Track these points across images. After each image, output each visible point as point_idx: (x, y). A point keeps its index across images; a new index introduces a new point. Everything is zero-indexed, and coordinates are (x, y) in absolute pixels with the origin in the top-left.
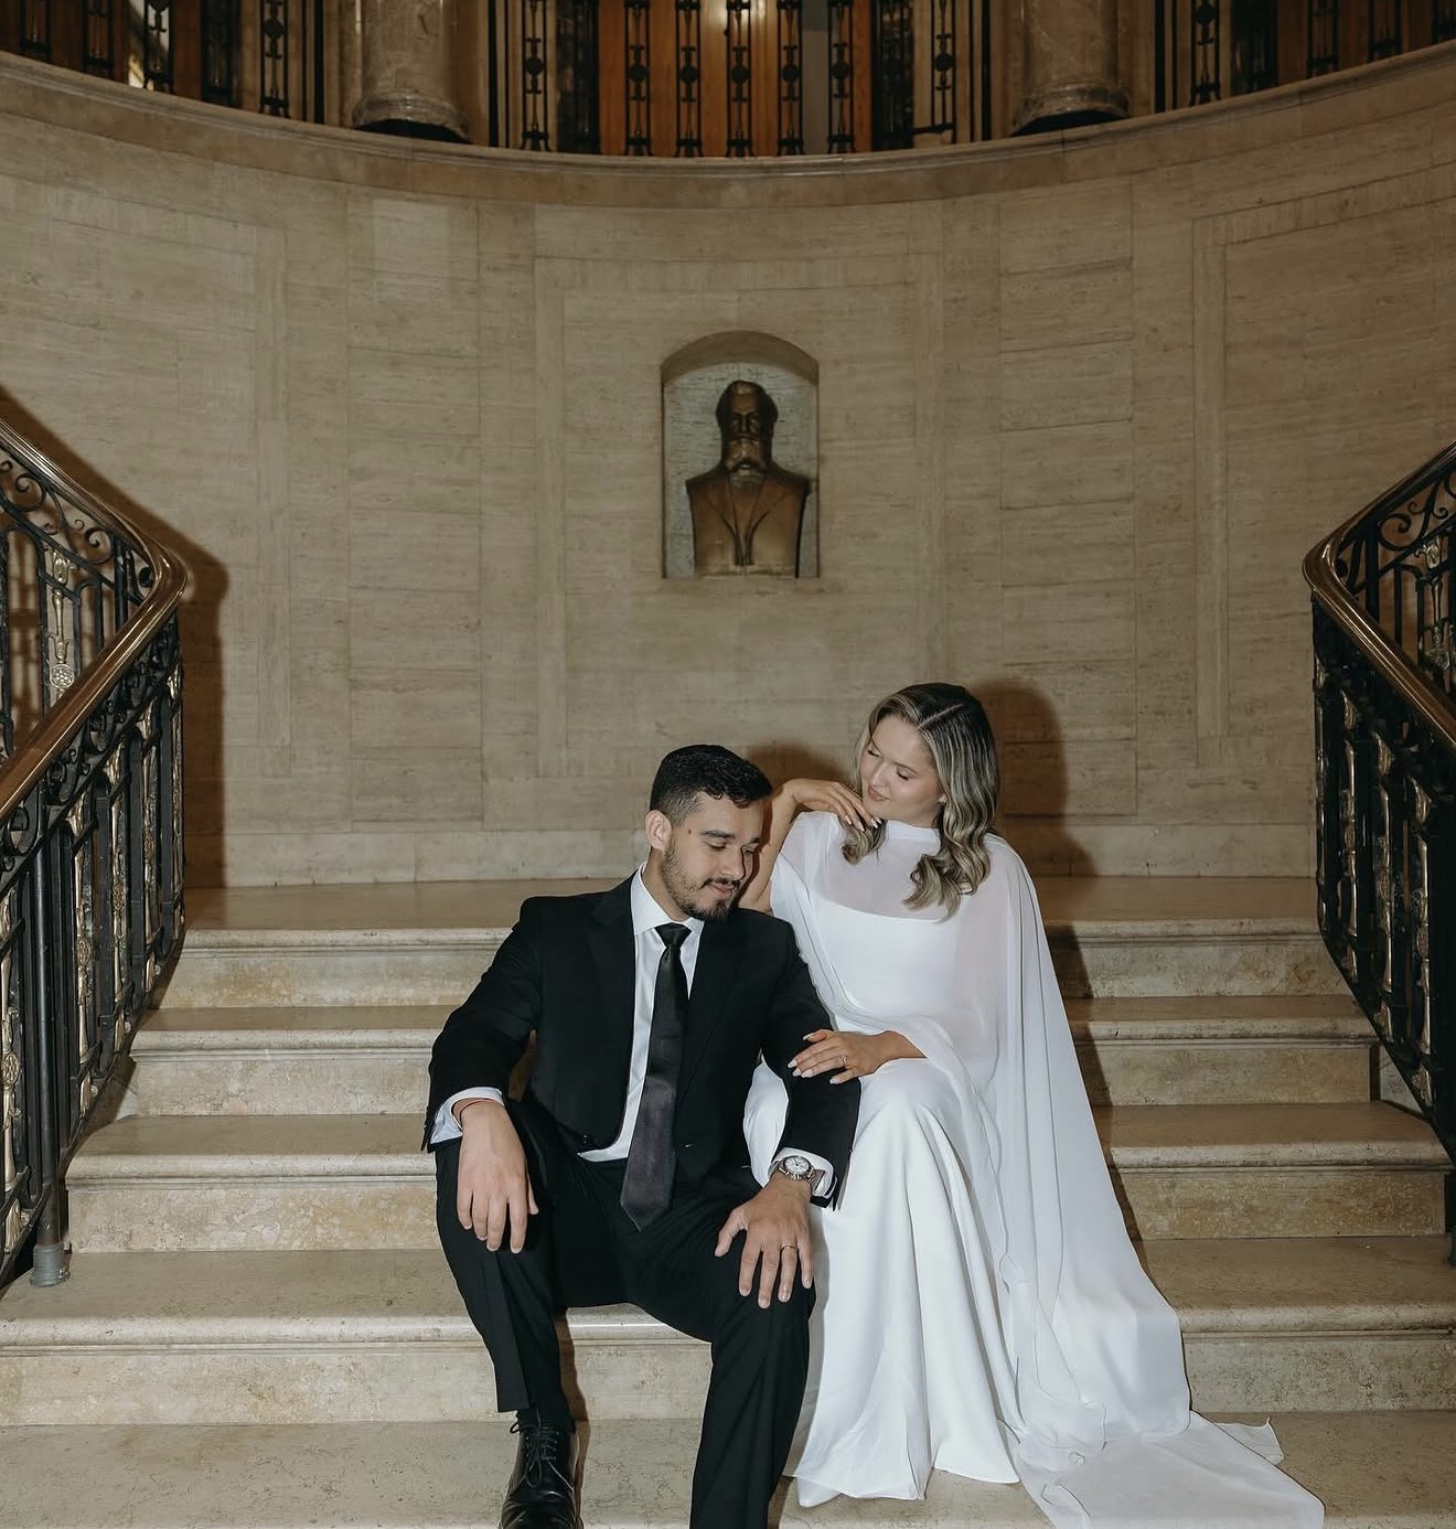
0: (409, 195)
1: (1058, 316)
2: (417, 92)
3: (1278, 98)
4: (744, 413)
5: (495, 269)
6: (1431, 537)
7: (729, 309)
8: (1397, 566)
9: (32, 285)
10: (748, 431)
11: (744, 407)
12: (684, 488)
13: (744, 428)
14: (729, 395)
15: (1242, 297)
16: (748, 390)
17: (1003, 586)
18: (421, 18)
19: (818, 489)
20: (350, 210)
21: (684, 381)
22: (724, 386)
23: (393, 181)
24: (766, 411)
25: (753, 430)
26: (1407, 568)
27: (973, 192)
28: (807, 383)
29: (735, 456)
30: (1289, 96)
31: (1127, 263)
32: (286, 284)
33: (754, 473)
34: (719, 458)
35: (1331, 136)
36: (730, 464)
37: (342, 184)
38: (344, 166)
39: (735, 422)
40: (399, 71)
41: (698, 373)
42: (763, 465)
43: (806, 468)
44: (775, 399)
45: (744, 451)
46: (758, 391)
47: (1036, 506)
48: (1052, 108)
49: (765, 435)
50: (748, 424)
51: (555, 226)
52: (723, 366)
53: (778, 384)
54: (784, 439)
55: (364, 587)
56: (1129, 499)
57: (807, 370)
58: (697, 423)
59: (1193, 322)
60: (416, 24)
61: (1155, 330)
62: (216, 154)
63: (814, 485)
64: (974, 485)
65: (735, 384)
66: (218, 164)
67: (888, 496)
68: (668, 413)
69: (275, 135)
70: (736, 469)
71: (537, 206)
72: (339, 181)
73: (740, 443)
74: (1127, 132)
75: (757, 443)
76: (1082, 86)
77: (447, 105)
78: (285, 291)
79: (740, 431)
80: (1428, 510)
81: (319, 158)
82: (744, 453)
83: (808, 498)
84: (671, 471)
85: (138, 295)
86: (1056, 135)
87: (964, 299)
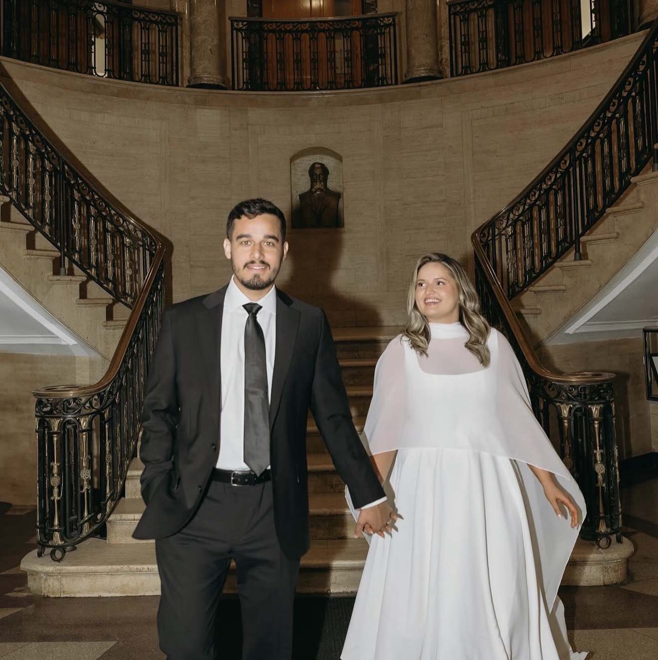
0: (208, 107)
1: (419, 142)
2: (210, 74)
3: (486, 75)
4: (318, 173)
5: (235, 130)
6: (509, 225)
7: (312, 140)
8: (500, 235)
9: (94, 144)
10: (319, 179)
11: (318, 172)
12: (298, 197)
13: (318, 178)
14: (313, 167)
15: (478, 137)
16: (319, 166)
17: (405, 230)
18: (211, 50)
19: (343, 197)
20: (189, 113)
21: (298, 161)
22: (311, 163)
23: (202, 103)
24: (325, 171)
25: (321, 179)
26: (503, 234)
27: (392, 101)
28: (339, 161)
29: (315, 187)
30: (489, 74)
31: (442, 126)
32: (169, 138)
33: (322, 193)
34: (310, 187)
35: (502, 87)
36: (314, 190)
37: (187, 105)
38: (187, 99)
39: (315, 176)
40: (203, 68)
41: (302, 159)
42: (325, 190)
43: (339, 190)
44: (328, 167)
45: (318, 185)
46: (323, 166)
47: (414, 203)
48: (416, 75)
49: (325, 180)
50: (319, 176)
51: (254, 114)
52: (311, 156)
53: (328, 162)
54: (331, 180)
55: (195, 235)
56: (444, 201)
57: (339, 158)
58: (302, 175)
59: (463, 144)
60: (209, 52)
61: (451, 147)
62: (148, 99)
63: (342, 195)
64: (394, 196)
65: (315, 164)
66: (148, 102)
67: (366, 200)
68: (293, 172)
69: (166, 91)
70: (315, 192)
71: (249, 108)
72: (185, 104)
73: (317, 183)
74: (440, 83)
75: (322, 183)
76: (425, 68)
77: (219, 77)
78: (169, 141)
79: (317, 179)
80: (508, 219)
81: (179, 97)
82: (318, 187)
83: (340, 199)
84: (294, 192)
85: (125, 145)
86: (417, 84)
87: (389, 136)
